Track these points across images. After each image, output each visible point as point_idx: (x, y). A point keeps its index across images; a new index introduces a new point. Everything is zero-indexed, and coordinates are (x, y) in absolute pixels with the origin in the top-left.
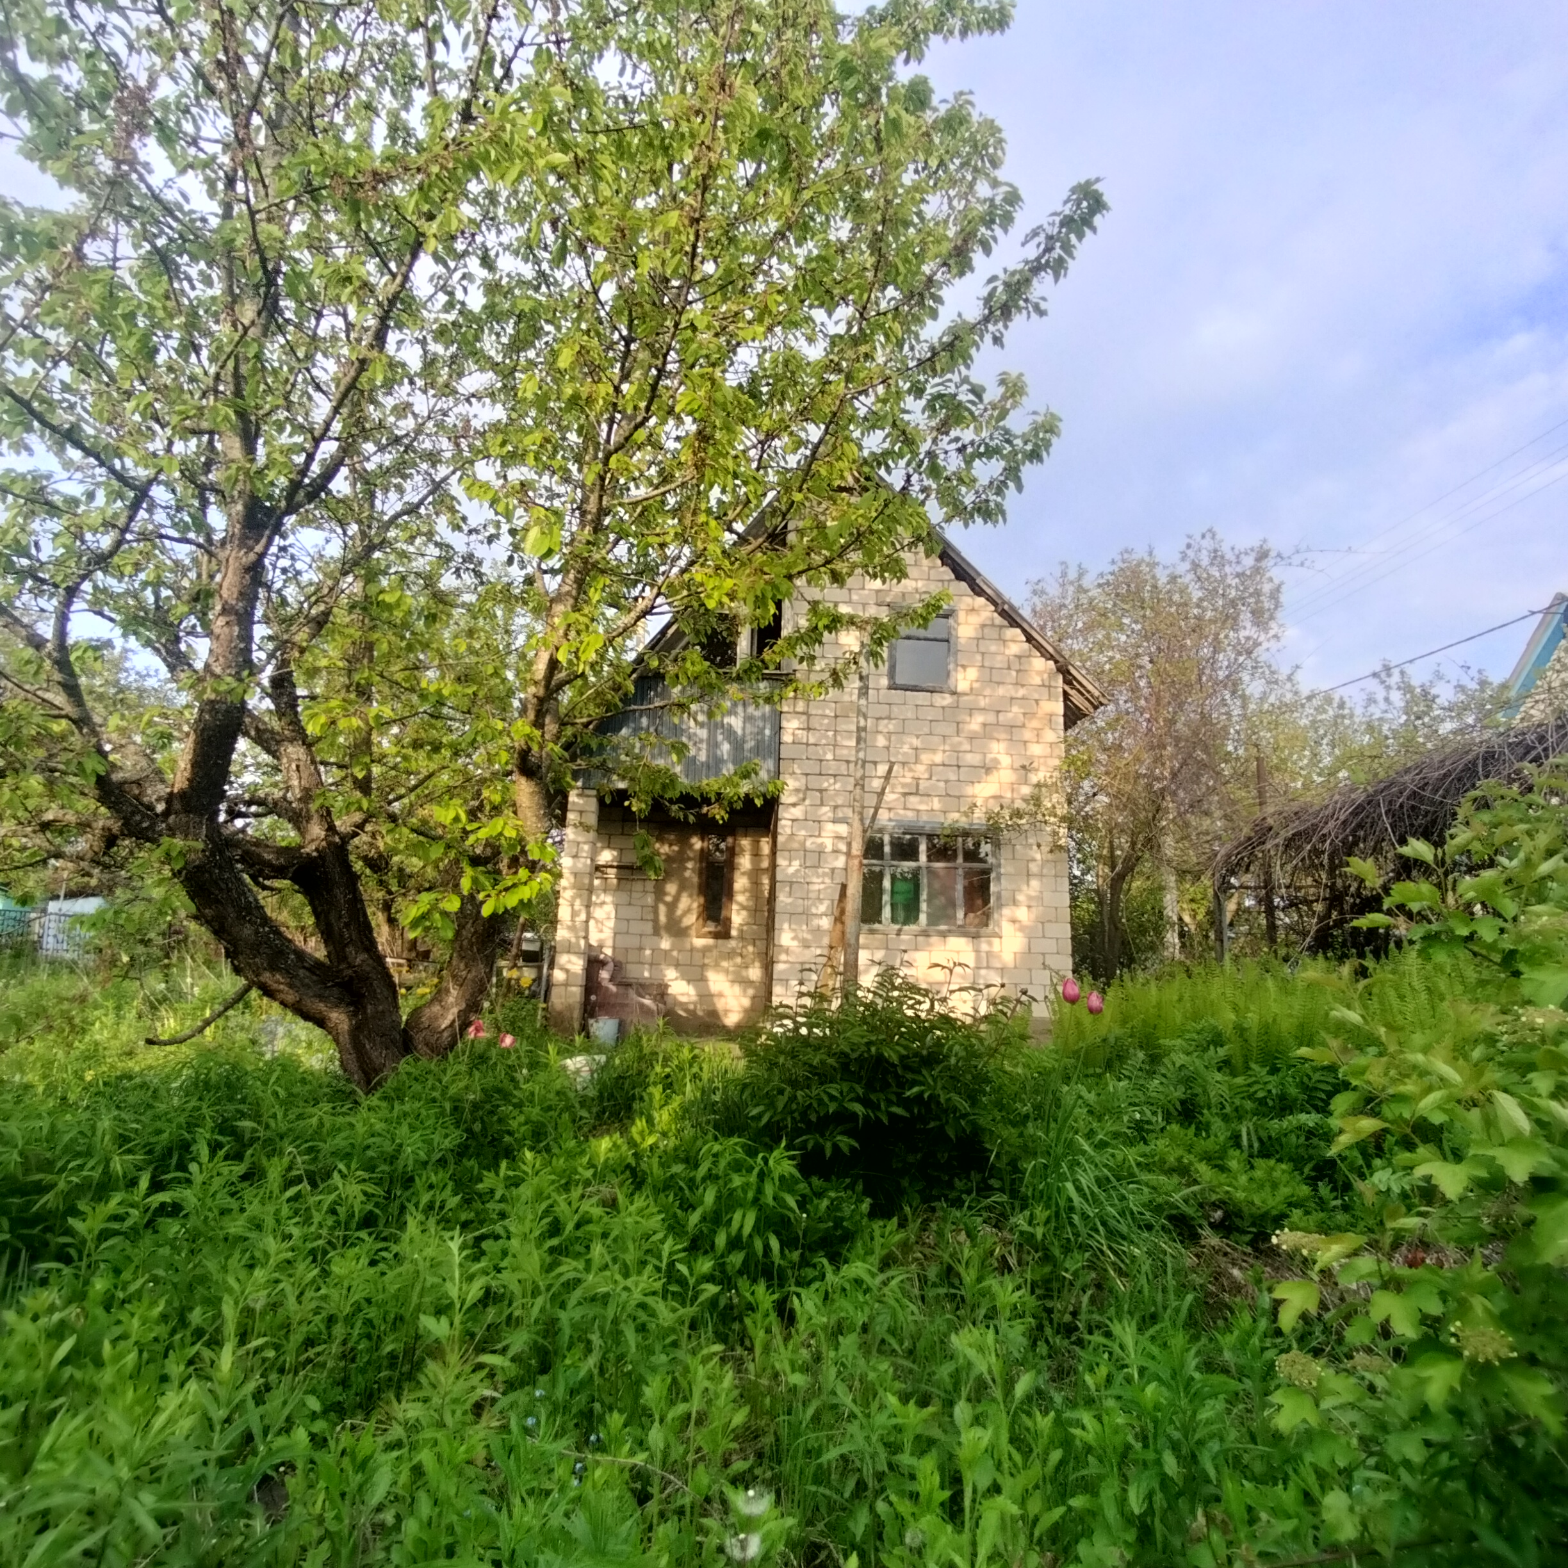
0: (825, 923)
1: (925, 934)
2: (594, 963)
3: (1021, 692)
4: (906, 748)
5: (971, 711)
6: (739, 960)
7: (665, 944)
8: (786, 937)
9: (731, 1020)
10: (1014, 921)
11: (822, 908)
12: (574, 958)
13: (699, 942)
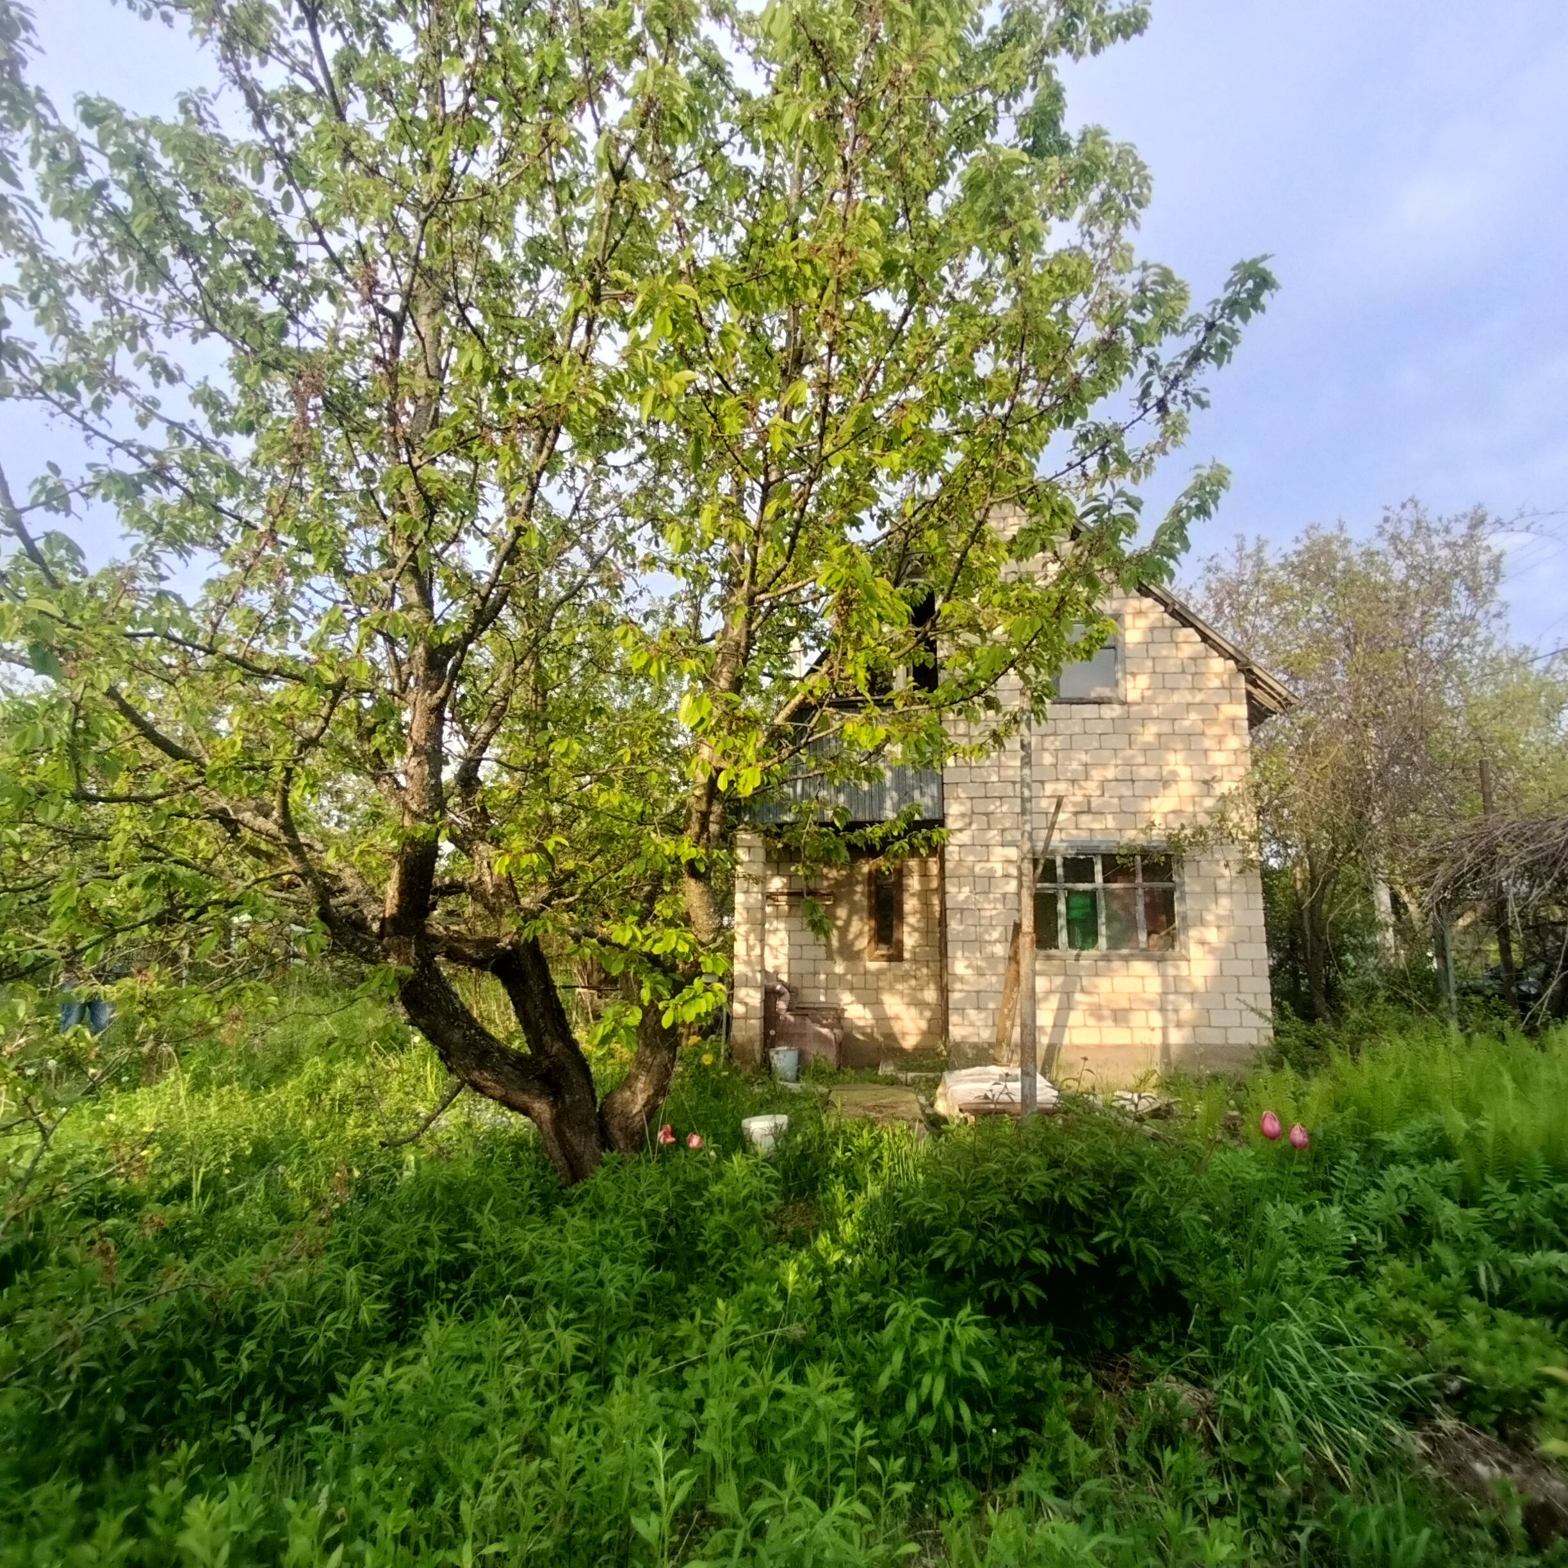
0: (1000, 950)
1: (1106, 958)
2: (770, 996)
3: (1199, 697)
4: (1075, 765)
5: (1143, 721)
6: (913, 982)
7: (839, 968)
8: (959, 966)
9: (909, 1042)
10: (1203, 943)
11: (995, 935)
12: (752, 992)
13: (873, 966)
